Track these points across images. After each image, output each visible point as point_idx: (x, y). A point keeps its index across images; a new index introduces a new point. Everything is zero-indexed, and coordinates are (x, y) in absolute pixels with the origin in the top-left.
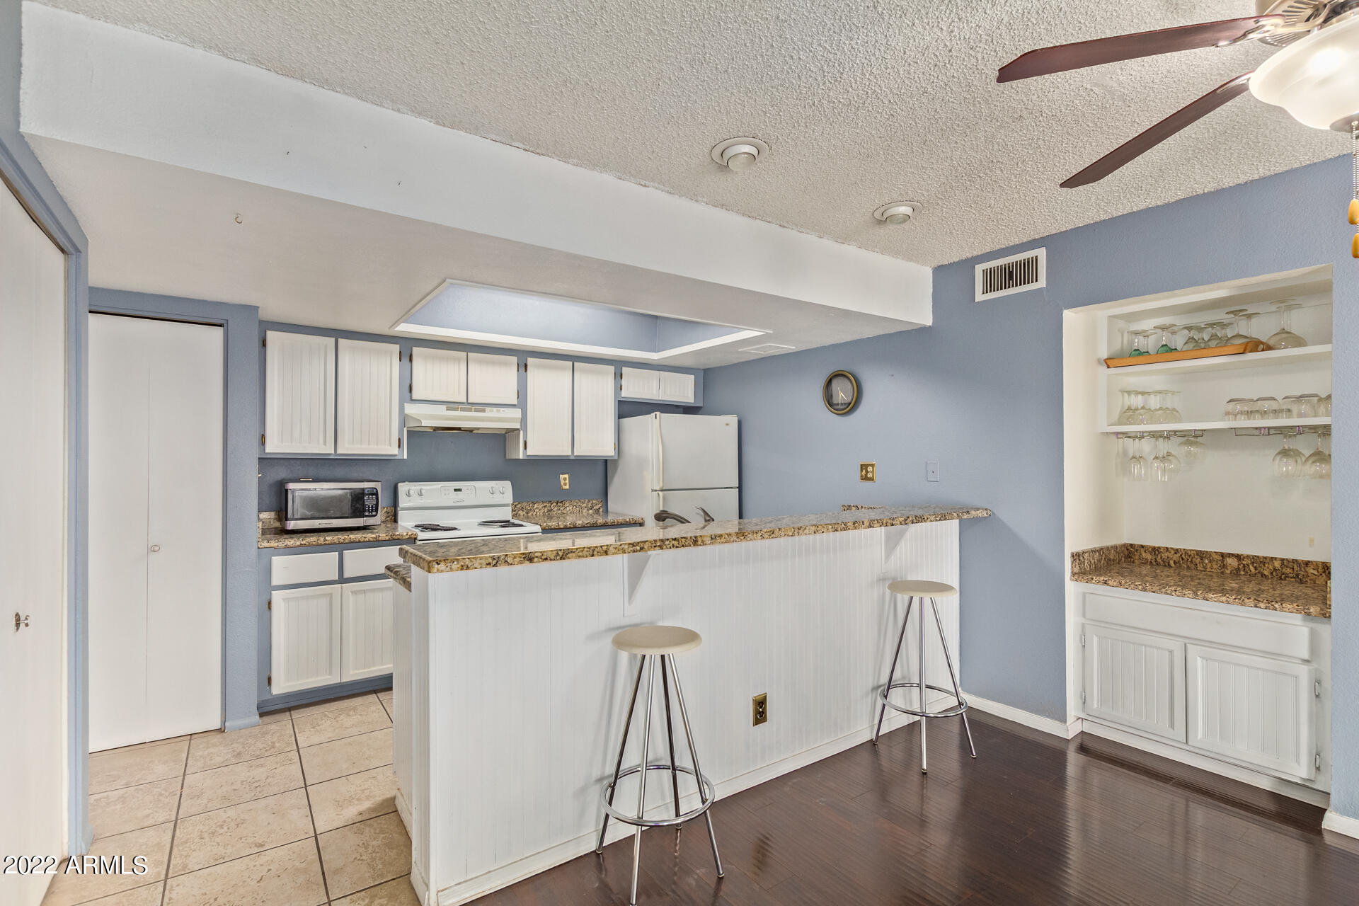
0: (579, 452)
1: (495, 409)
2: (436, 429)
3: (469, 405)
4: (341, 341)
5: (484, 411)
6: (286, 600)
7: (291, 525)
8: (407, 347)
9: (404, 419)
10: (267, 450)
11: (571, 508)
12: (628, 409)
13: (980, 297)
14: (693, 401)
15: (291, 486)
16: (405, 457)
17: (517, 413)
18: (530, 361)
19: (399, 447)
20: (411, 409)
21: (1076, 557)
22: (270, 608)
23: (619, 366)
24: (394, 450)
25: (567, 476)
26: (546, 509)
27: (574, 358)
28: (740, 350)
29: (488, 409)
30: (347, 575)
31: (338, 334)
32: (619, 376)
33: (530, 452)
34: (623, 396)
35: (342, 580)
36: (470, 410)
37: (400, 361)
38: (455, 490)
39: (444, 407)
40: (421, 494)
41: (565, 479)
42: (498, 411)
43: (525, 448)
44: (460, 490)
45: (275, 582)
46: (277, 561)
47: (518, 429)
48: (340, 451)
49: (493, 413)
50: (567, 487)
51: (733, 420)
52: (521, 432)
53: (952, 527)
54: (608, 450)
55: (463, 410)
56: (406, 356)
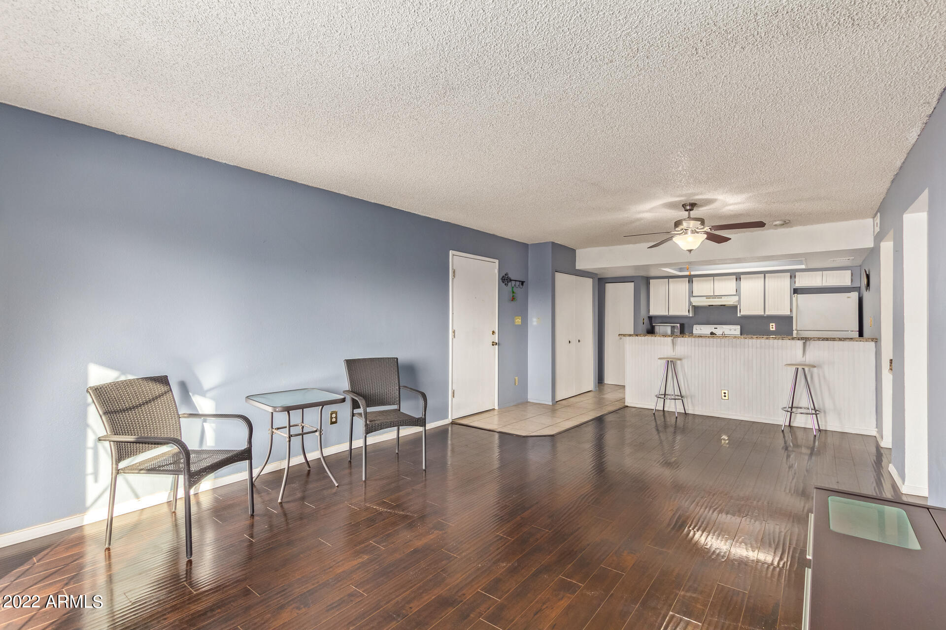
0: (770, 313)
1: (726, 297)
2: (709, 305)
3: (714, 297)
4: (670, 280)
5: (721, 298)
8: (691, 279)
9: (690, 303)
10: (650, 314)
13: (875, 234)
14: (850, 284)
15: (655, 324)
16: (692, 316)
17: (737, 298)
18: (742, 276)
19: (689, 312)
20: (692, 299)
23: (793, 273)
24: (687, 314)
25: (773, 324)
27: (765, 273)
29: (723, 297)
31: (669, 278)
32: (793, 277)
33: (742, 314)
34: (796, 286)
36: (716, 298)
37: (688, 284)
38: (714, 328)
39: (705, 298)
40: (701, 330)
41: (773, 326)
42: (728, 298)
43: (741, 312)
44: (717, 328)
47: (737, 305)
48: (669, 313)
49: (724, 299)
50: (774, 329)
51: (854, 294)
52: (739, 306)
54: (786, 312)
55: (712, 298)
56: (690, 281)
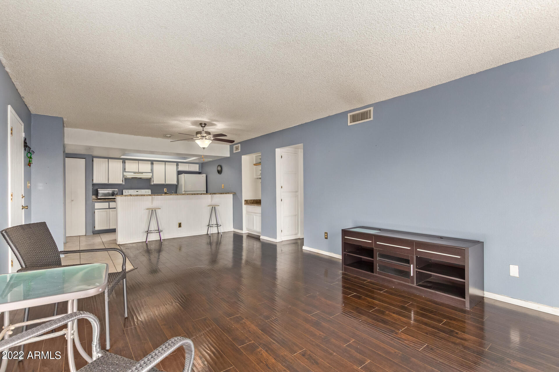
0: (167, 183)
2: (132, 178)
3: (139, 173)
4: (109, 160)
5: (143, 174)
6: (98, 212)
7: (99, 197)
8: (124, 161)
9: (123, 176)
10: (94, 182)
12: (179, 173)
13: (234, 152)
14: (198, 171)
15: (99, 189)
16: (124, 184)
17: (151, 174)
18: (154, 162)
20: (125, 174)
21: (246, 201)
22: (95, 213)
23: (177, 163)
24: (121, 182)
27: (165, 162)
29: (144, 173)
30: (110, 207)
31: (109, 158)
32: (177, 165)
33: (154, 183)
34: (179, 170)
35: (109, 208)
36: (139, 174)
39: (134, 173)
40: (128, 192)
41: (165, 189)
42: (146, 174)
43: (153, 182)
44: (138, 191)
45: (96, 208)
46: (96, 204)
48: (109, 183)
49: (144, 174)
50: (166, 191)
51: (204, 175)
52: (152, 179)
53: (231, 195)
54: (175, 182)
56: (124, 162)
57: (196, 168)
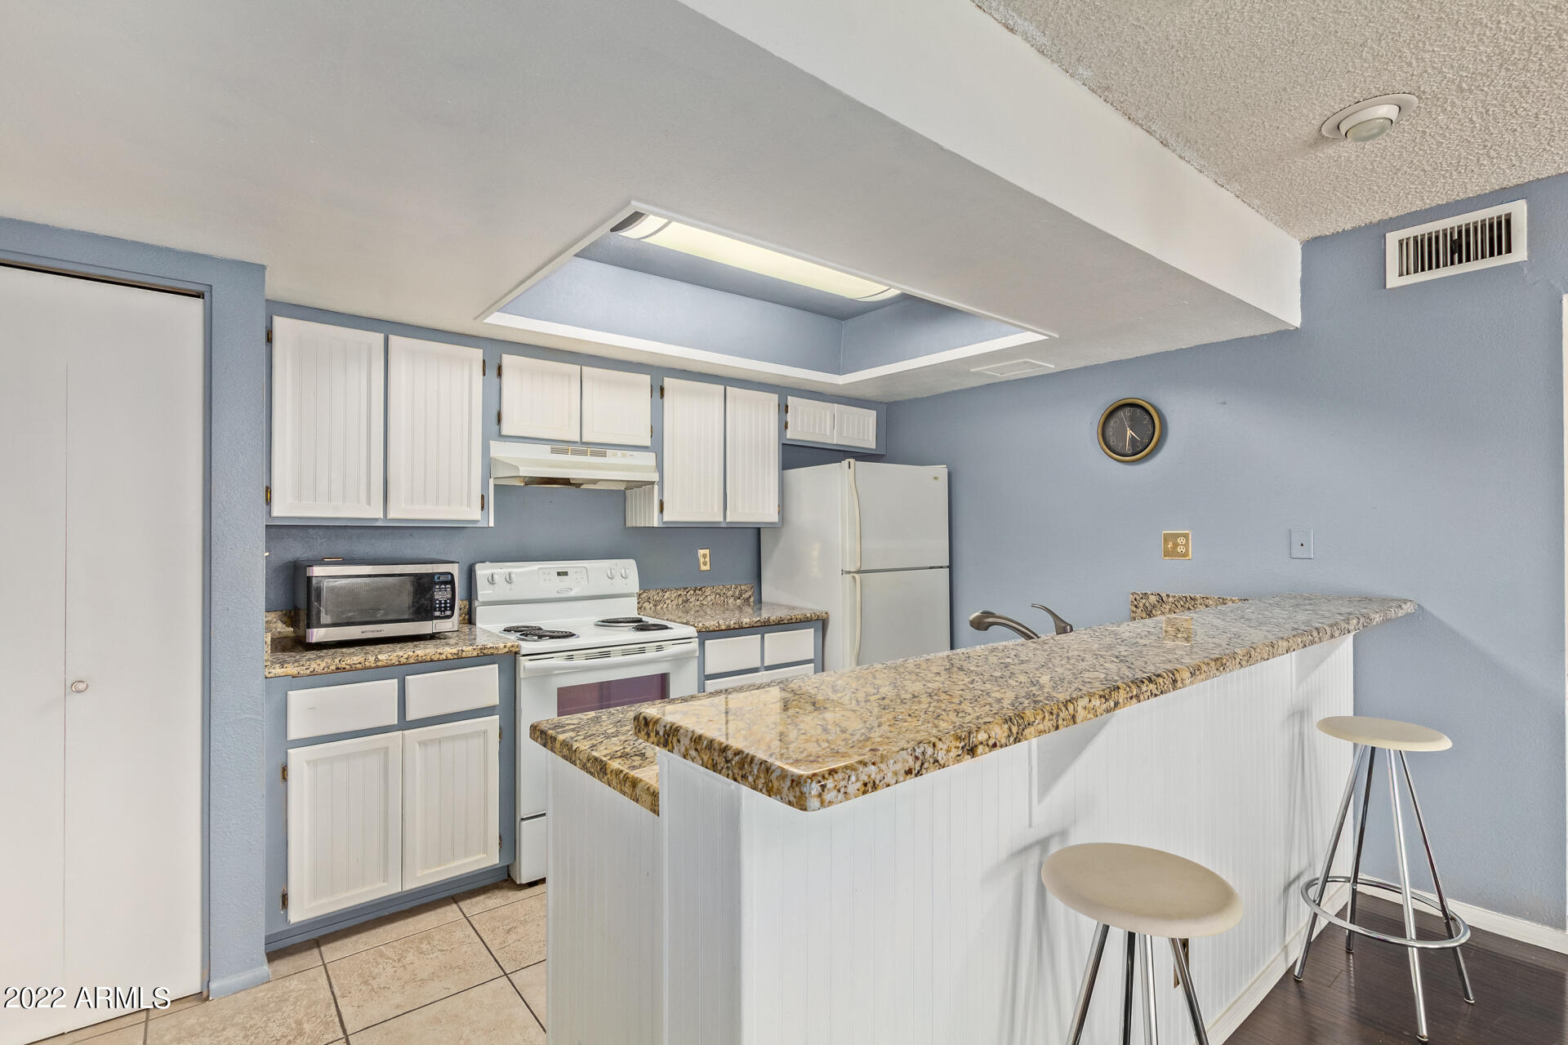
0: (731, 517)
1: (619, 453)
3: (584, 446)
4: (393, 339)
5: (604, 455)
6: (313, 763)
7: (317, 635)
8: (494, 354)
9: (488, 464)
10: (276, 513)
11: (713, 597)
13: (1394, 280)
14: (874, 447)
15: (317, 571)
16: (492, 524)
17: (649, 459)
18: (668, 382)
19: (483, 507)
20: (500, 451)
22: (285, 778)
23: (784, 392)
24: (473, 513)
25: (707, 552)
26: (680, 599)
27: (726, 381)
28: (972, 370)
29: (609, 452)
30: (412, 714)
31: (389, 327)
32: (783, 408)
33: (667, 516)
34: (788, 437)
35: (404, 724)
36: (584, 453)
37: (484, 375)
38: (559, 574)
39: (548, 448)
40: (509, 580)
41: (704, 556)
42: (624, 456)
43: (661, 511)
44: (566, 574)
45: (293, 734)
46: (298, 699)
47: (653, 483)
48: (391, 515)
49: (614, 458)
50: (707, 567)
51: (941, 471)
52: (656, 487)
54: (767, 513)
55: (575, 453)
56: (492, 367)
57: (861, 429)
